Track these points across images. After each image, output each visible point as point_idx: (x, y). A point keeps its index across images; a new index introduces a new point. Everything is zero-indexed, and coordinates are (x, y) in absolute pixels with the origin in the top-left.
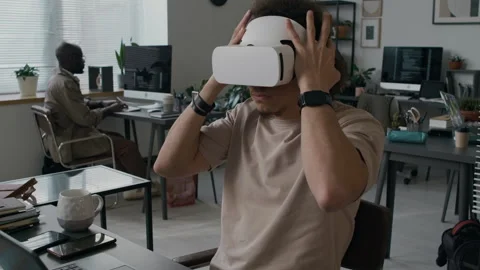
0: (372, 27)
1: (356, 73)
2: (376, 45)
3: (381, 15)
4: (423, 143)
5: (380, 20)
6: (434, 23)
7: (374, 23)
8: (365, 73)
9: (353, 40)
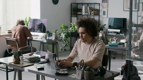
0: (105, 11)
1: (100, 26)
2: (106, 17)
3: (108, 7)
4: (117, 46)
5: (108, 9)
6: (124, 11)
7: (106, 10)
8: (103, 26)
9: (99, 15)
